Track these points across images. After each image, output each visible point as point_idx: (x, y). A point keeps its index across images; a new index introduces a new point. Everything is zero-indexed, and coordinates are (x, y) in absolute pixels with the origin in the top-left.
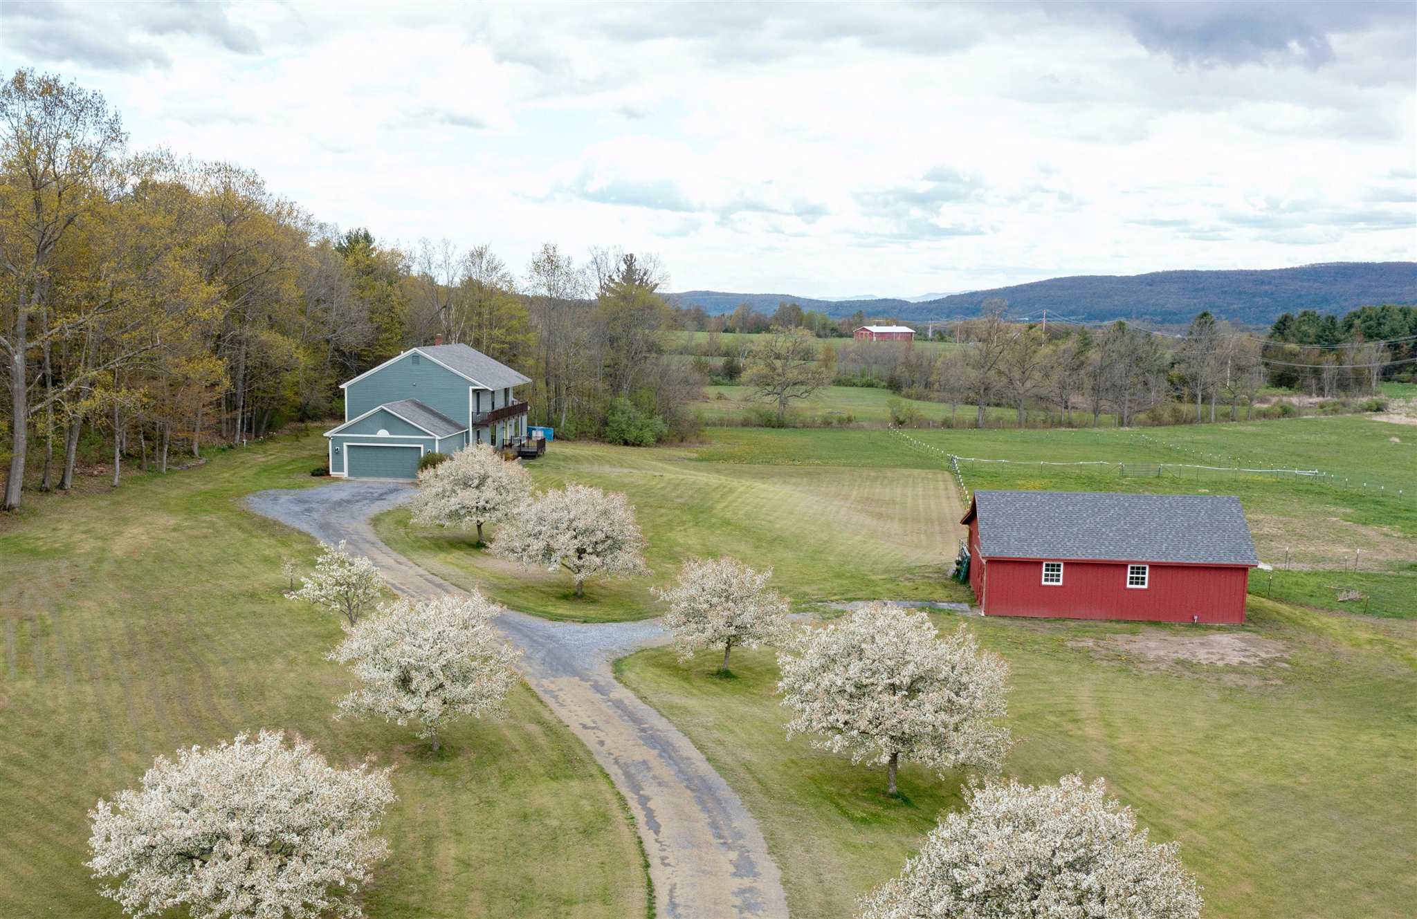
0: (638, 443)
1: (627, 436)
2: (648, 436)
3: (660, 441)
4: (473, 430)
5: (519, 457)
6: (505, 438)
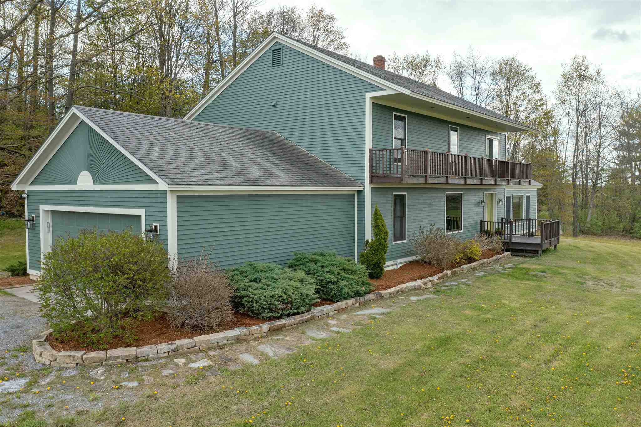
4: (373, 189)
5: (506, 253)
6: (486, 218)
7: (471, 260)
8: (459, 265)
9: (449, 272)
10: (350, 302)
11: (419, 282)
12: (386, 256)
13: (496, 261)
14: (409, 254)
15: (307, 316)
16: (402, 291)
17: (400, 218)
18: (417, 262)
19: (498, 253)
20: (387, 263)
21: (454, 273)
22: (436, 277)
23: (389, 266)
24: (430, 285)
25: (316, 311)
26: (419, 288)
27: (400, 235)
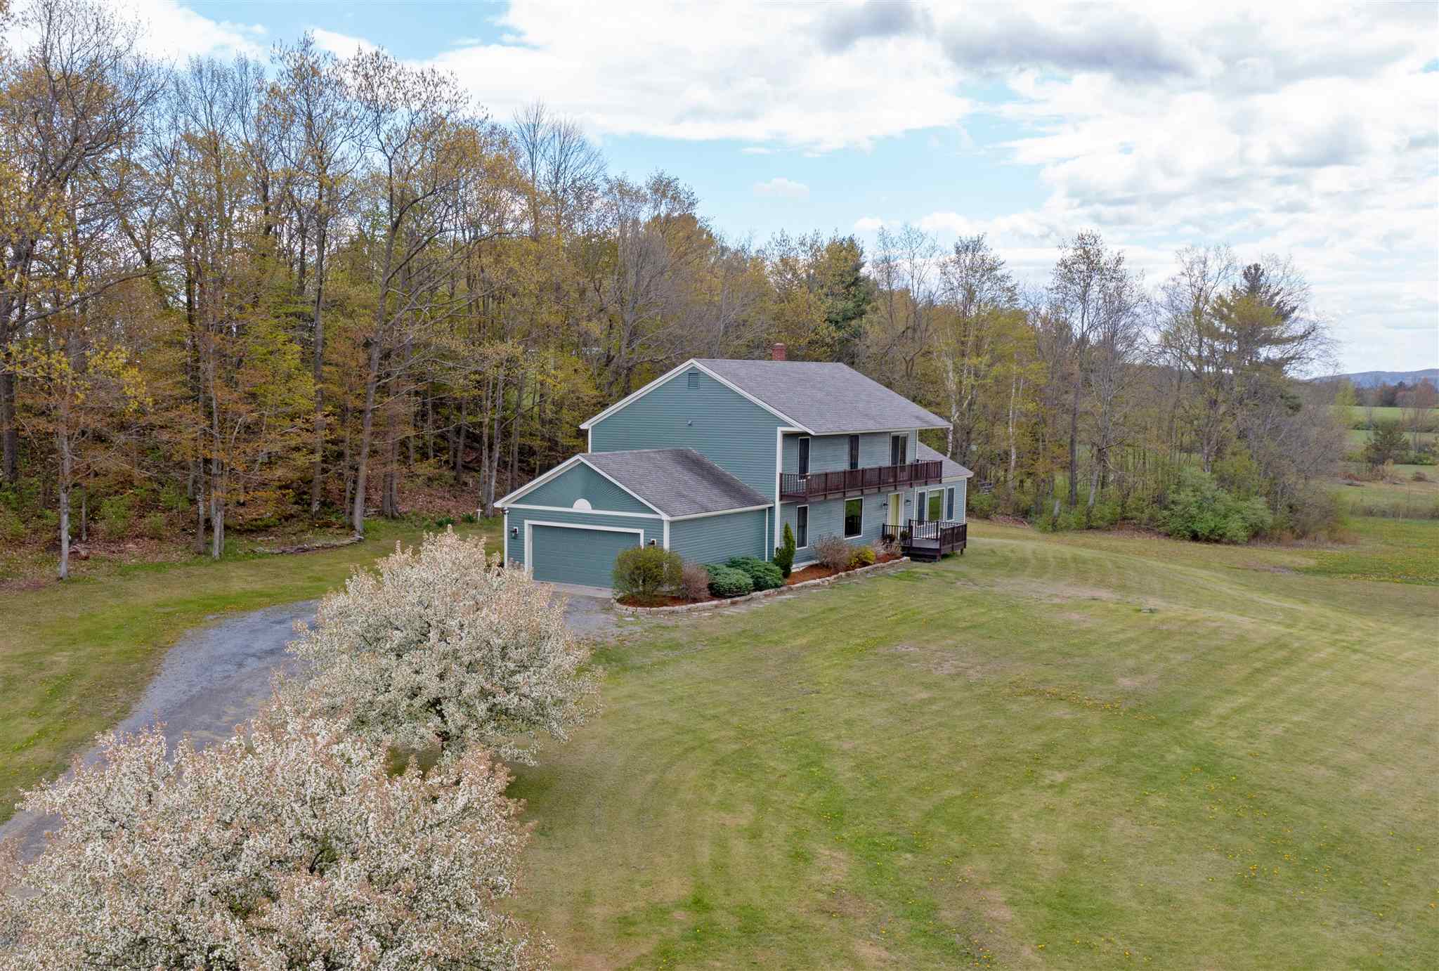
0: (1214, 538)
1: (1197, 527)
2: (1235, 526)
3: (1257, 534)
4: (782, 505)
5: (905, 558)
6: (889, 523)
7: (865, 564)
8: (854, 568)
9: (843, 574)
10: (772, 591)
11: (818, 581)
12: (794, 560)
13: (892, 566)
14: (810, 558)
15: (748, 597)
16: (806, 587)
17: (802, 527)
18: (817, 565)
19: (897, 558)
20: (794, 566)
21: (848, 575)
22: (833, 577)
23: (796, 568)
24: (827, 583)
25: (754, 594)
26: (818, 585)
27: (802, 543)
